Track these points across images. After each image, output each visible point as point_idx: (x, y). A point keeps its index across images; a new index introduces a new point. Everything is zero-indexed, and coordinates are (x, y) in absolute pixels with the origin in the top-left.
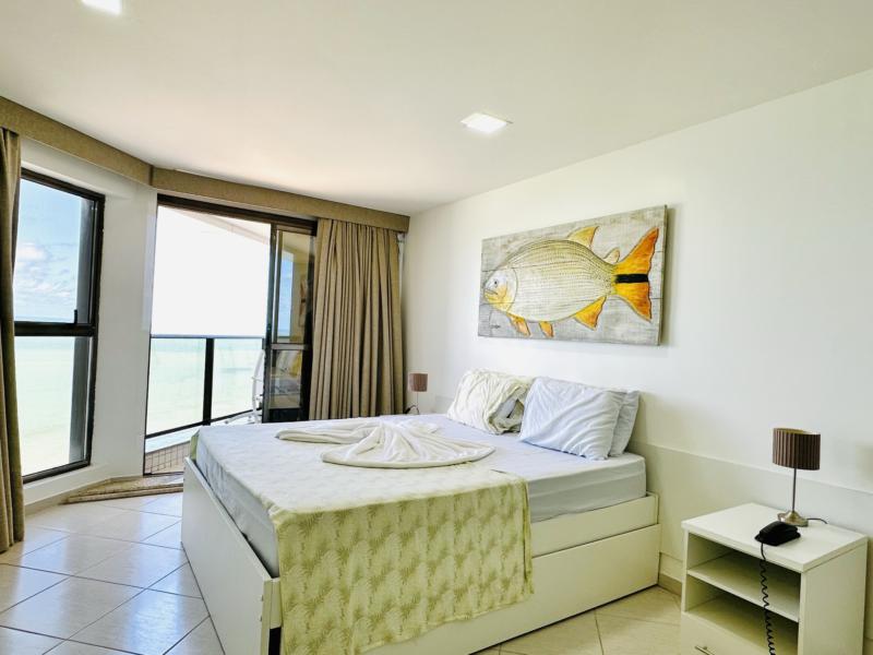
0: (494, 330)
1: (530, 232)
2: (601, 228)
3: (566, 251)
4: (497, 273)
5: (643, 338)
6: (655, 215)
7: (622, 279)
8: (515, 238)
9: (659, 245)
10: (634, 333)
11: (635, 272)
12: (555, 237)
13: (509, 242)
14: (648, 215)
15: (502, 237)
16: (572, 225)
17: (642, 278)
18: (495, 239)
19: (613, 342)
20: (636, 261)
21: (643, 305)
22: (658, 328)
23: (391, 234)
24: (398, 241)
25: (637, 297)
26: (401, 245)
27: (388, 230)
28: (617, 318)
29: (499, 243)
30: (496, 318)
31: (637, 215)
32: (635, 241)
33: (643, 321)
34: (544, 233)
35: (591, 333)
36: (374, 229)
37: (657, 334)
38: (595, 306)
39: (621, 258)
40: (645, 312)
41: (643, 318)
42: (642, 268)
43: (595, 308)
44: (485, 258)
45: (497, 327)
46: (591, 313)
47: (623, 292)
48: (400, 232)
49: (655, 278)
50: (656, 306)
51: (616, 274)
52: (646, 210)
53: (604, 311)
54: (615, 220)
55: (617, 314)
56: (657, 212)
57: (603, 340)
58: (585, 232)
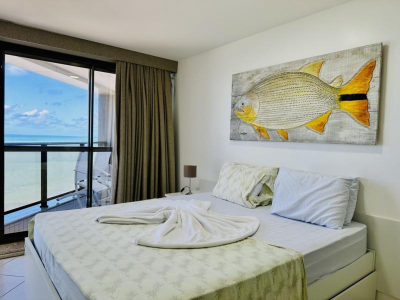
0: (242, 137)
1: (270, 68)
2: (327, 62)
3: (298, 79)
4: (244, 97)
5: (363, 140)
6: (373, 50)
7: (344, 98)
8: (258, 72)
9: (377, 72)
10: (355, 137)
11: (356, 93)
12: (290, 70)
13: (253, 75)
14: (367, 51)
15: (247, 72)
16: (303, 61)
17: (362, 97)
18: (242, 73)
19: (338, 142)
20: (357, 85)
21: (363, 116)
22: (375, 133)
23: (166, 73)
24: (171, 78)
25: (358, 111)
26: (173, 81)
27: (164, 71)
28: (340, 126)
29: (245, 77)
30: (244, 128)
31: (358, 51)
32: (356, 70)
33: (362, 128)
34: (281, 67)
35: (319, 137)
36: (155, 70)
37: (375, 137)
38: (322, 118)
39: (344, 83)
40: (364, 121)
41: (362, 125)
42: (362, 89)
43: (322, 119)
44: (234, 87)
45: (244, 134)
46: (319, 123)
47: (346, 107)
48: (172, 72)
49: (373, 96)
50: (373, 116)
51: (339, 94)
52: (365, 47)
53: (330, 122)
54: (339, 55)
55: (340, 123)
56: (374, 48)
57: (329, 142)
58: (314, 65)
